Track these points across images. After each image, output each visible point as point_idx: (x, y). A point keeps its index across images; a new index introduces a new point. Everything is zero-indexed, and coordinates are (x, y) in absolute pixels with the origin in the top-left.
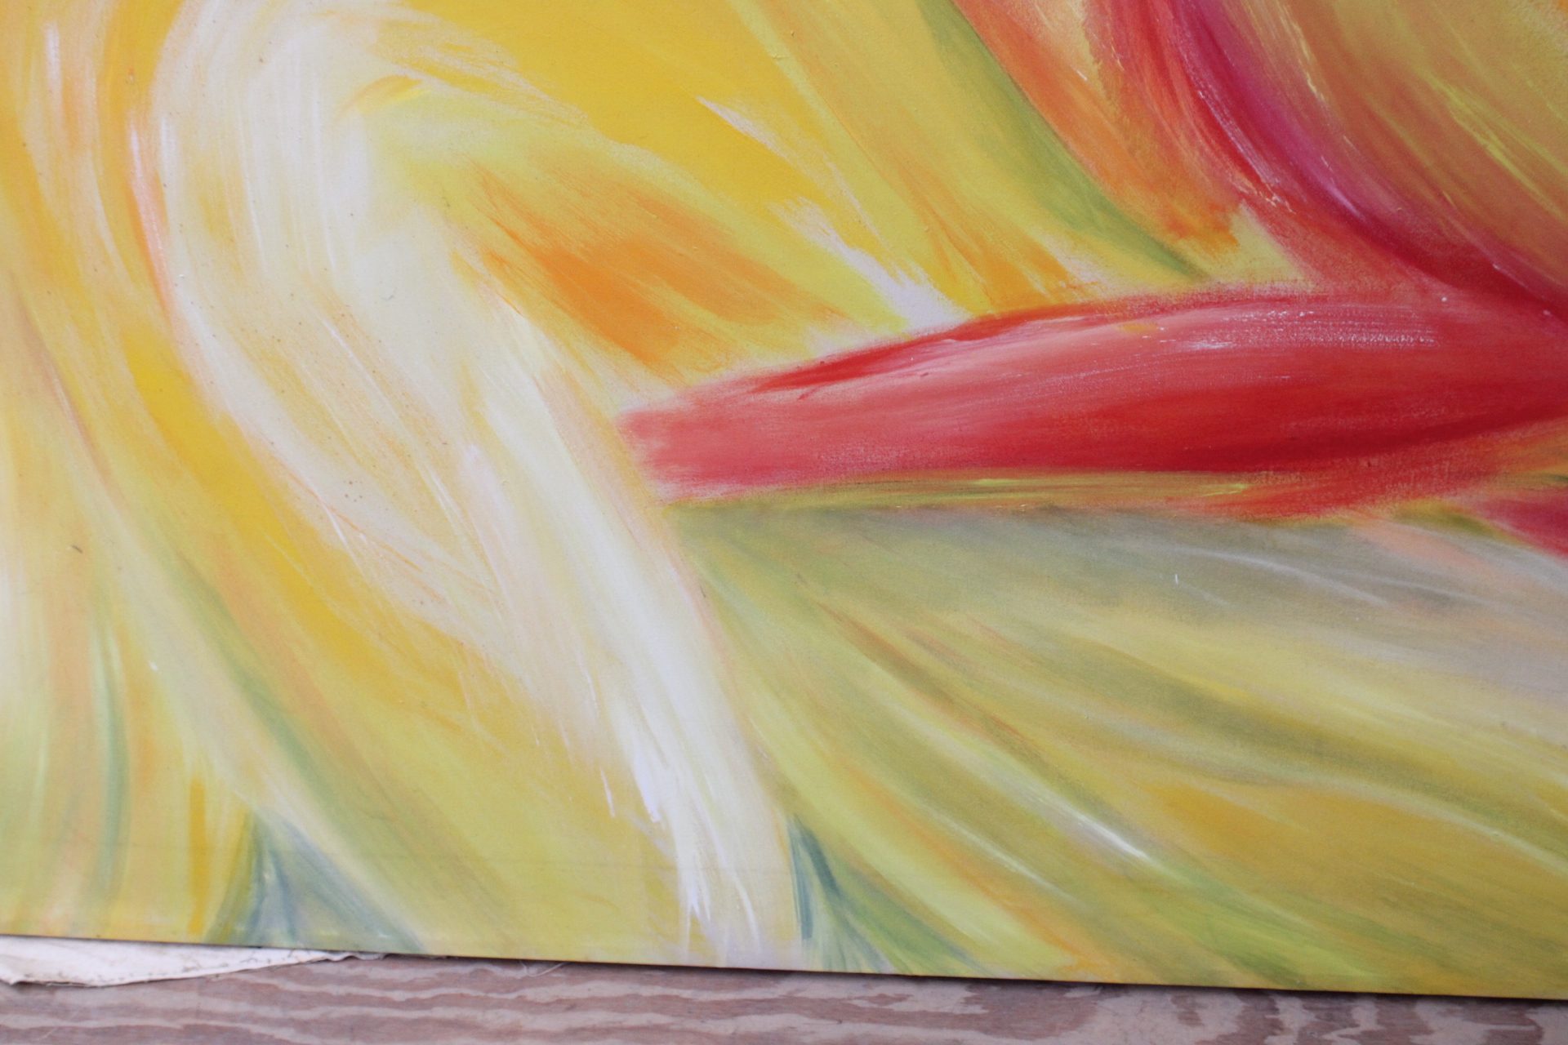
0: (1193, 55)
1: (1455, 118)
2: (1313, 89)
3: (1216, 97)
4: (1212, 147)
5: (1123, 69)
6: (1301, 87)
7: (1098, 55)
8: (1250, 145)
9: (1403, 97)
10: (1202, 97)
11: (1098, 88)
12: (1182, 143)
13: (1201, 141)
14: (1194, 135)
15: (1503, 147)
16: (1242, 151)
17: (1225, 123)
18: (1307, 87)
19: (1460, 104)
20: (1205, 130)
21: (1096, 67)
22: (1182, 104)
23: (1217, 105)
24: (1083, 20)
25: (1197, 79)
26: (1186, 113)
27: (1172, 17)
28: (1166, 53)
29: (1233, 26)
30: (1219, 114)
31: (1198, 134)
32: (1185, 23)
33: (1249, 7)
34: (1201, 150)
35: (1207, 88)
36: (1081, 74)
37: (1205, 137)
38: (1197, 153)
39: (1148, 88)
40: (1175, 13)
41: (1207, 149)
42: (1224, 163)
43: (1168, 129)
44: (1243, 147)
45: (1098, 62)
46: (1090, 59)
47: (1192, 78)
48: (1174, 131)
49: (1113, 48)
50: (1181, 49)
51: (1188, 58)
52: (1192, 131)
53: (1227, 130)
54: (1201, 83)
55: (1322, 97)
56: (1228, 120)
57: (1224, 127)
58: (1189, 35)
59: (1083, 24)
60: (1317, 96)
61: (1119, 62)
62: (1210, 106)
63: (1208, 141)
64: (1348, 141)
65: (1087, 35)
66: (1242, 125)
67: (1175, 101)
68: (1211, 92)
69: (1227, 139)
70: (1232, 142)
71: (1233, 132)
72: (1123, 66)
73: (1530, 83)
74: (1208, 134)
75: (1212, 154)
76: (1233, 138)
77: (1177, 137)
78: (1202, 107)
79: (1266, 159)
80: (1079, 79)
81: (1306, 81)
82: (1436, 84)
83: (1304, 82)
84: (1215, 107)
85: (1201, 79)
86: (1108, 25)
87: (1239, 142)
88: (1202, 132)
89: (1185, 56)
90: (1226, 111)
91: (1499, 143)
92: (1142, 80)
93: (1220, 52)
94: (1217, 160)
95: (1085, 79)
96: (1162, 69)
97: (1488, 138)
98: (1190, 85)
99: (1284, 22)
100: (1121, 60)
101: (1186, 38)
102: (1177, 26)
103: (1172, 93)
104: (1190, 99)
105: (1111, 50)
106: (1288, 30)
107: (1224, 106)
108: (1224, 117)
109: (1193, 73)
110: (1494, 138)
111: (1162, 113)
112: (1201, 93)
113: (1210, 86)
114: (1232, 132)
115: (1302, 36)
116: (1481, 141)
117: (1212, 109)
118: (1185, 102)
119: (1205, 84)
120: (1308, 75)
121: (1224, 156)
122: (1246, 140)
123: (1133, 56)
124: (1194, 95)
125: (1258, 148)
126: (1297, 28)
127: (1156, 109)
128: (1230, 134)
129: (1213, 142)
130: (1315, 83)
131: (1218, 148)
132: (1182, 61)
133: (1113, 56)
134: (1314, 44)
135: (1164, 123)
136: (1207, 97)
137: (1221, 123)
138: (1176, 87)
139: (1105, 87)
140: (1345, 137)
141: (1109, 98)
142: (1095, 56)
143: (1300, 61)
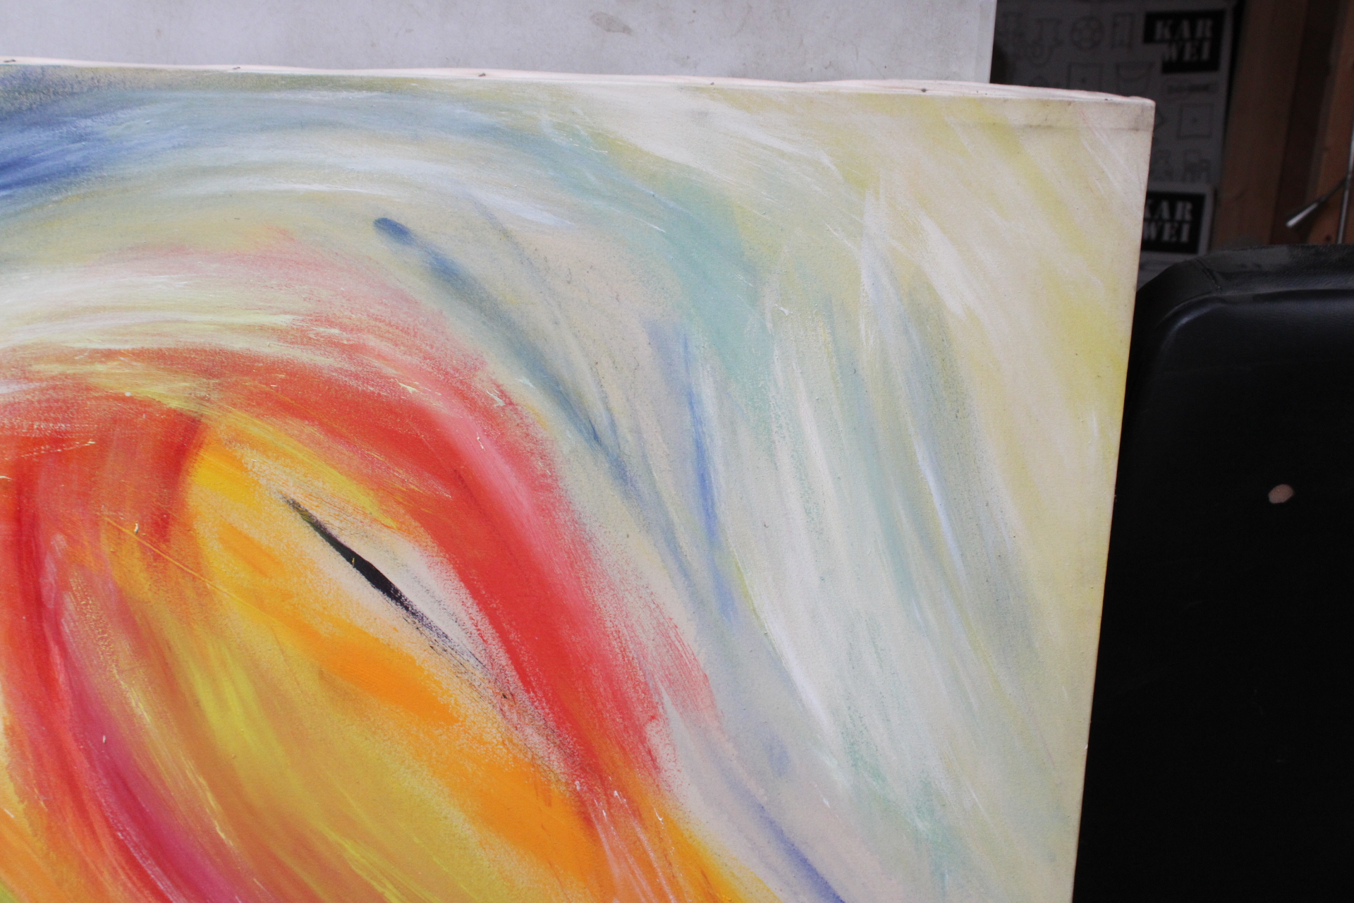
0: (110, 800)
1: (353, 867)
2: (222, 835)
3: (134, 838)
4: (134, 884)
5: (47, 810)
6: (210, 832)
7: (23, 795)
8: (169, 883)
9: (303, 846)
10: (122, 838)
11: (25, 824)
12: (106, 878)
13: (123, 877)
14: (116, 872)
15: (399, 894)
16: (162, 888)
17: (144, 863)
18: (217, 834)
19: (355, 855)
20: (127, 868)
21: (21, 807)
22: (104, 843)
23: (136, 846)
24: (6, 764)
25: (115, 821)
26: (108, 851)
27: (89, 766)
28: (85, 797)
29: (144, 776)
30: (138, 853)
31: (120, 871)
32: (101, 772)
33: (158, 760)
34: (124, 885)
35: (125, 830)
36: (7, 812)
37: (127, 875)
38: (121, 888)
39: (70, 828)
40: (91, 762)
41: (130, 885)
42: (146, 898)
43: (92, 866)
44: (162, 884)
45: (22, 802)
46: (15, 799)
47: (111, 821)
48: (97, 868)
49: (36, 790)
50: (98, 794)
51: (106, 802)
52: (114, 868)
53: (147, 869)
54: (119, 825)
55: (231, 844)
56: (147, 859)
57: (144, 865)
58: (105, 782)
59: (7, 768)
60: (226, 842)
61: (42, 803)
62: (129, 846)
63: (130, 878)
64: (258, 883)
65: (11, 777)
66: (159, 864)
67: (98, 841)
68: (128, 834)
69: (148, 876)
70: (152, 879)
71: (153, 871)
72: (47, 806)
73: (416, 840)
74: (129, 872)
75: (135, 890)
76: (153, 876)
77: (101, 873)
78: (122, 847)
79: (185, 896)
80: (6, 817)
81: (215, 828)
82: (333, 836)
83: (214, 829)
84: (134, 847)
85: (119, 822)
86: (30, 769)
87: (160, 880)
88: (123, 868)
89: (103, 801)
90: (145, 852)
91: (395, 890)
92: (65, 821)
93: (134, 798)
94: (139, 895)
95: (12, 816)
96: (82, 810)
97: (385, 886)
98: (110, 827)
99: (190, 775)
100: (44, 801)
101: (102, 784)
102: (94, 774)
103: (93, 832)
104: (111, 839)
105: (34, 791)
106: (194, 782)
107: (142, 846)
108: (143, 856)
109: (111, 816)
110: (390, 886)
111: (85, 850)
112: (119, 834)
113: (128, 829)
114: (151, 870)
115: (207, 788)
116: (379, 889)
117: (132, 849)
118: (106, 842)
119: (123, 826)
120: (216, 823)
121: (146, 892)
122: (165, 878)
123: (55, 798)
124: (115, 837)
125: (177, 887)
126: (201, 780)
127: (80, 847)
128: (150, 872)
129: (134, 878)
130: (223, 831)
131: (139, 884)
132: (100, 805)
133: (36, 797)
134: (219, 796)
135: (88, 859)
136: (126, 838)
137: (141, 862)
138: (96, 828)
139: (31, 825)
140: (255, 880)
141: (36, 835)
142: (20, 797)
143: (207, 810)
